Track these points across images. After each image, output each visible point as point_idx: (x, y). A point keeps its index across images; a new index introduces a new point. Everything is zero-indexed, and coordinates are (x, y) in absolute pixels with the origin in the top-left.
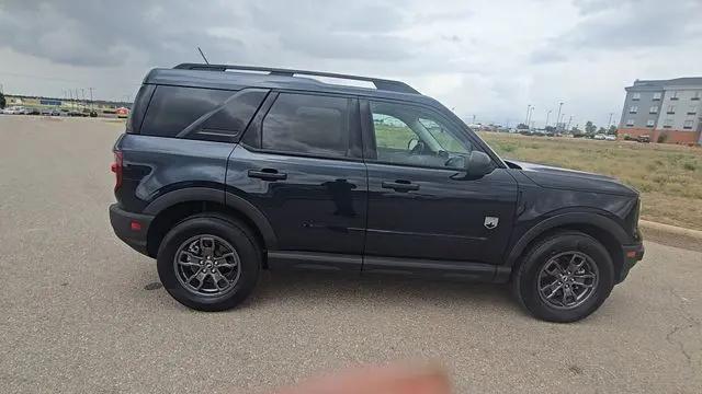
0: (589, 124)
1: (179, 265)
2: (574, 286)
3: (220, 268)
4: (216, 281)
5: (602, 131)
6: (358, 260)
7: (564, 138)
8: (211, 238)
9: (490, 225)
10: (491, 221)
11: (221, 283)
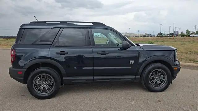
0: (187, 31)
1: (34, 84)
2: (160, 80)
3: (48, 84)
4: (47, 89)
5: (193, 33)
6: (92, 78)
7: (177, 37)
8: (44, 75)
9: (132, 63)
10: (132, 62)
11: (49, 89)
